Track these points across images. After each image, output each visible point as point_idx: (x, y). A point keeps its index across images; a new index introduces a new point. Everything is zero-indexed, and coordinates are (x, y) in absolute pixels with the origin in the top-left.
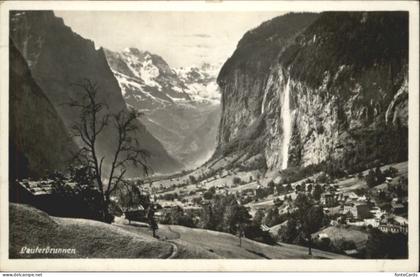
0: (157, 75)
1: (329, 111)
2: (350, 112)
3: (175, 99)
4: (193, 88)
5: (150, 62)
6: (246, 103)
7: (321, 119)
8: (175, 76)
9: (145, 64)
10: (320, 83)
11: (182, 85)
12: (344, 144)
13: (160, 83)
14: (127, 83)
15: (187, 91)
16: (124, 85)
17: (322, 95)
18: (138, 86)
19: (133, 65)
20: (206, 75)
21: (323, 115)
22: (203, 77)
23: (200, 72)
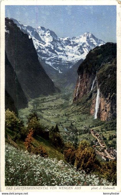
0: (52, 41)
1: (108, 106)
2: (114, 108)
5: (49, 34)
6: (87, 84)
7: (106, 108)
8: (60, 42)
9: (47, 35)
10: (107, 97)
11: (62, 46)
12: (111, 117)
13: (53, 45)
14: (39, 44)
15: (64, 49)
16: (37, 45)
17: (107, 101)
18: (43, 46)
19: (41, 35)
20: (73, 42)
21: (107, 107)
22: (72, 43)
23: (71, 41)
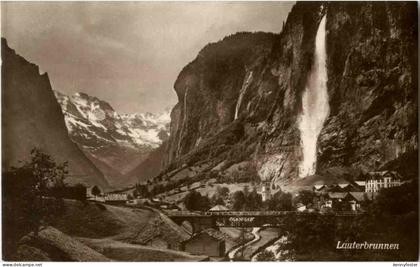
0: (103, 119)
3: (118, 141)
4: (135, 134)
5: (98, 106)
8: (120, 121)
9: (93, 107)
11: (125, 129)
13: (106, 126)
14: (74, 122)
15: (130, 134)
16: (72, 124)
18: (85, 126)
19: (81, 108)
20: (148, 123)
22: (145, 124)
23: (143, 119)
